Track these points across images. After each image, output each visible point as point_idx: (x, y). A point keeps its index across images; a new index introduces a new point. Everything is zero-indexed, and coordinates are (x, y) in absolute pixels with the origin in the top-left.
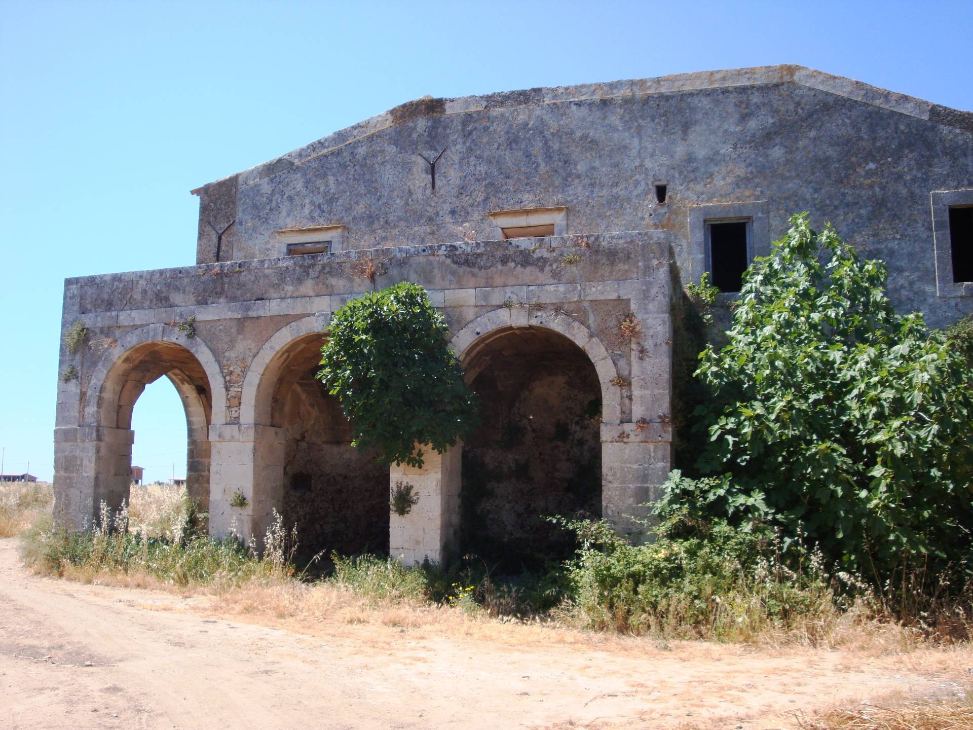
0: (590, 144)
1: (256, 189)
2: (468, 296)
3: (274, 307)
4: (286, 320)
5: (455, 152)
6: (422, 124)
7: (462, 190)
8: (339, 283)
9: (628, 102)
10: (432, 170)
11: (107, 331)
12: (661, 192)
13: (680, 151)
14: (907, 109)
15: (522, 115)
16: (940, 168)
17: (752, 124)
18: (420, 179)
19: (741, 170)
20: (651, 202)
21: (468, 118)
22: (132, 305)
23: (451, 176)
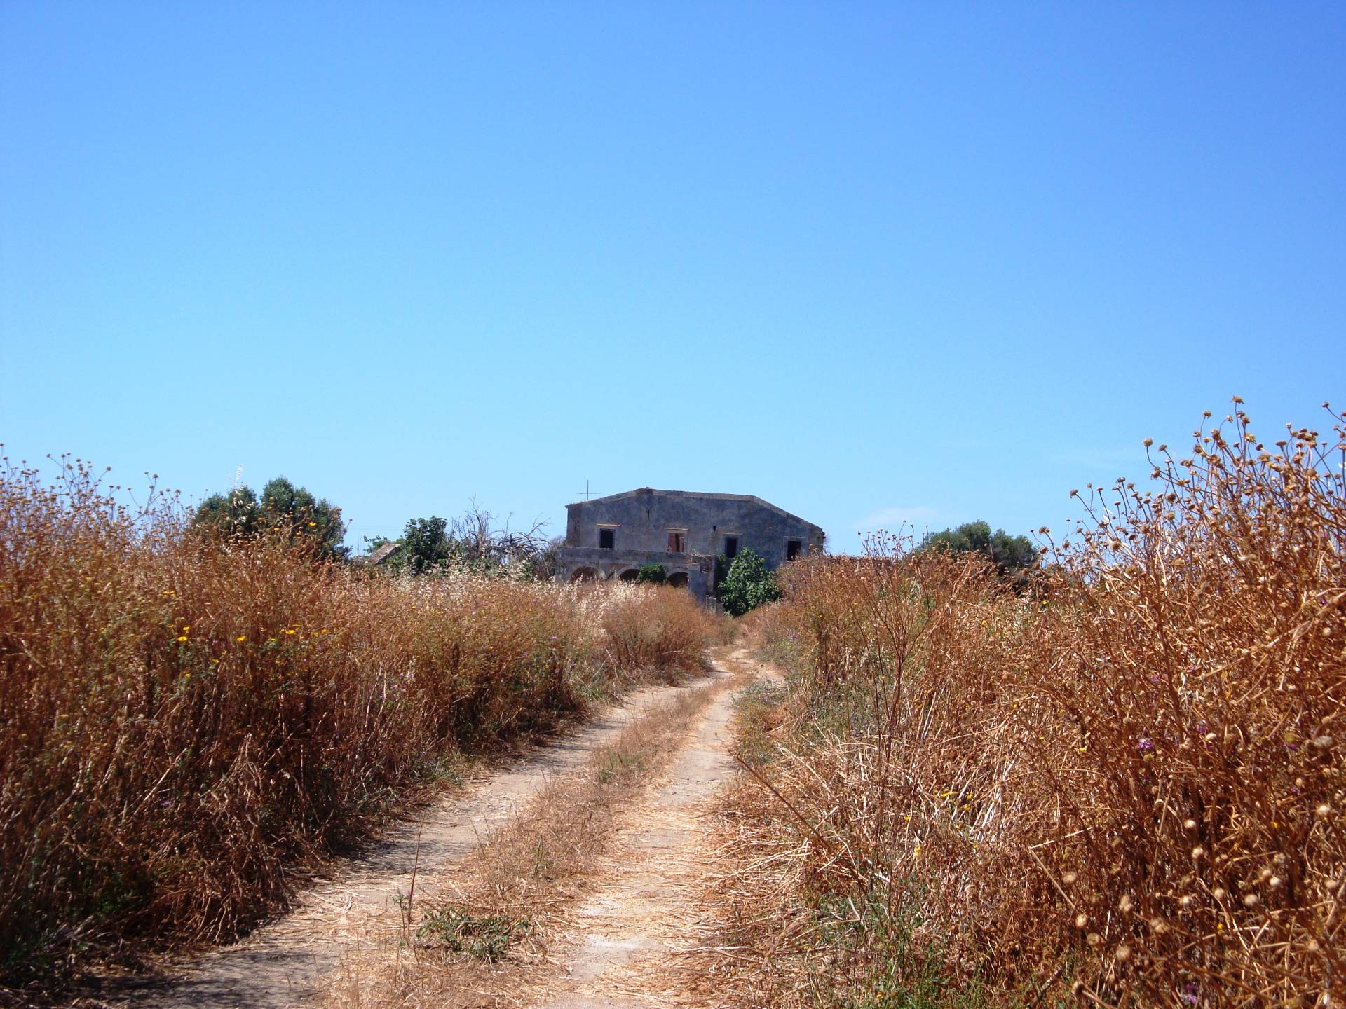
0: (696, 511)
1: (589, 509)
2: (670, 564)
3: (621, 561)
4: (623, 565)
5: (656, 507)
6: (645, 497)
7: (657, 520)
8: (638, 558)
9: (708, 500)
10: (648, 512)
11: (571, 563)
12: (715, 528)
13: (721, 517)
14: (781, 513)
15: (677, 499)
16: (788, 530)
17: (742, 511)
18: (644, 514)
19: (737, 524)
20: (712, 531)
21: (660, 498)
22: (579, 556)
23: (654, 515)
